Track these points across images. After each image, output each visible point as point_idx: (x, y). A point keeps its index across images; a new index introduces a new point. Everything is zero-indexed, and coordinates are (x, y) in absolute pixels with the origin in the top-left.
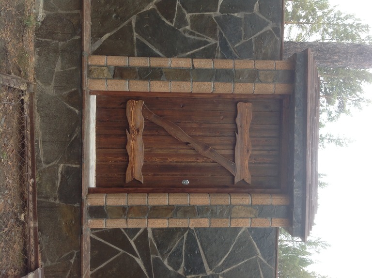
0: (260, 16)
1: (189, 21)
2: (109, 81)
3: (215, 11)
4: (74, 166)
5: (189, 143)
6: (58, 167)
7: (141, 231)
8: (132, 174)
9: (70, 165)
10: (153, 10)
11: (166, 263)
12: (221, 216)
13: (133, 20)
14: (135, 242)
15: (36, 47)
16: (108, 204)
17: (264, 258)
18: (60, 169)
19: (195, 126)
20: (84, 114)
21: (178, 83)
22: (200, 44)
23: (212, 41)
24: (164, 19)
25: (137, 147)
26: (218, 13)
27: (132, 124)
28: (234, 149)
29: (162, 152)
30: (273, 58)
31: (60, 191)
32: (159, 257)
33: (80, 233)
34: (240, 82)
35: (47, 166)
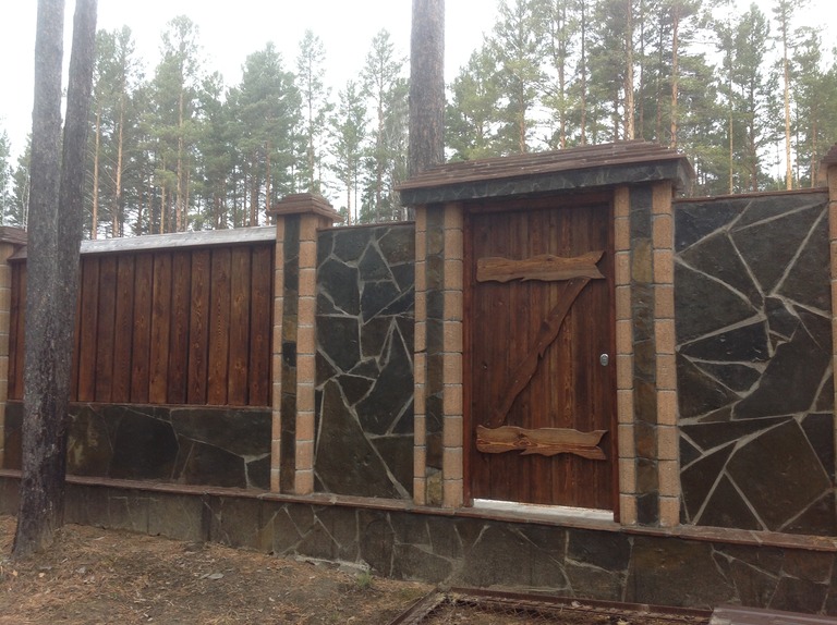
0: (361, 258)
1: (369, 358)
2: (446, 476)
3: (356, 321)
4: (568, 540)
5: (539, 356)
6: (569, 565)
7: (685, 436)
8: (590, 448)
9: (567, 546)
10: (358, 409)
11: (744, 395)
12: (650, 300)
13: (370, 436)
14: (706, 448)
15: (401, 579)
16: (633, 491)
17: (732, 219)
18: (574, 563)
19: (514, 346)
20: (489, 516)
21: (445, 373)
22: (397, 343)
23: (393, 324)
24: (368, 394)
25: (547, 439)
26: (359, 317)
27: (511, 445)
28: (550, 282)
29: (556, 398)
30: (413, 234)
31: (609, 566)
32: (733, 406)
33: (678, 541)
34: (442, 281)
35: (569, 583)
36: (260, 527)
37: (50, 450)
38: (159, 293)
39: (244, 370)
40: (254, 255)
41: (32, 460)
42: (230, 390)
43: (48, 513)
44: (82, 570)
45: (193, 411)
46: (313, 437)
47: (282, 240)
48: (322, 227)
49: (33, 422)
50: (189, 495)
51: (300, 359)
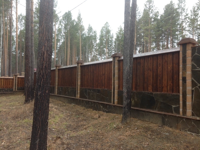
36: (177, 123)
37: (129, 101)
38: (150, 66)
39: (172, 84)
40: (174, 55)
41: (125, 103)
42: (168, 89)
43: (128, 114)
44: (136, 128)
45: (159, 94)
46: (191, 102)
47: (182, 50)
48: (193, 46)
49: (125, 94)
50: (159, 114)
51: (187, 81)
